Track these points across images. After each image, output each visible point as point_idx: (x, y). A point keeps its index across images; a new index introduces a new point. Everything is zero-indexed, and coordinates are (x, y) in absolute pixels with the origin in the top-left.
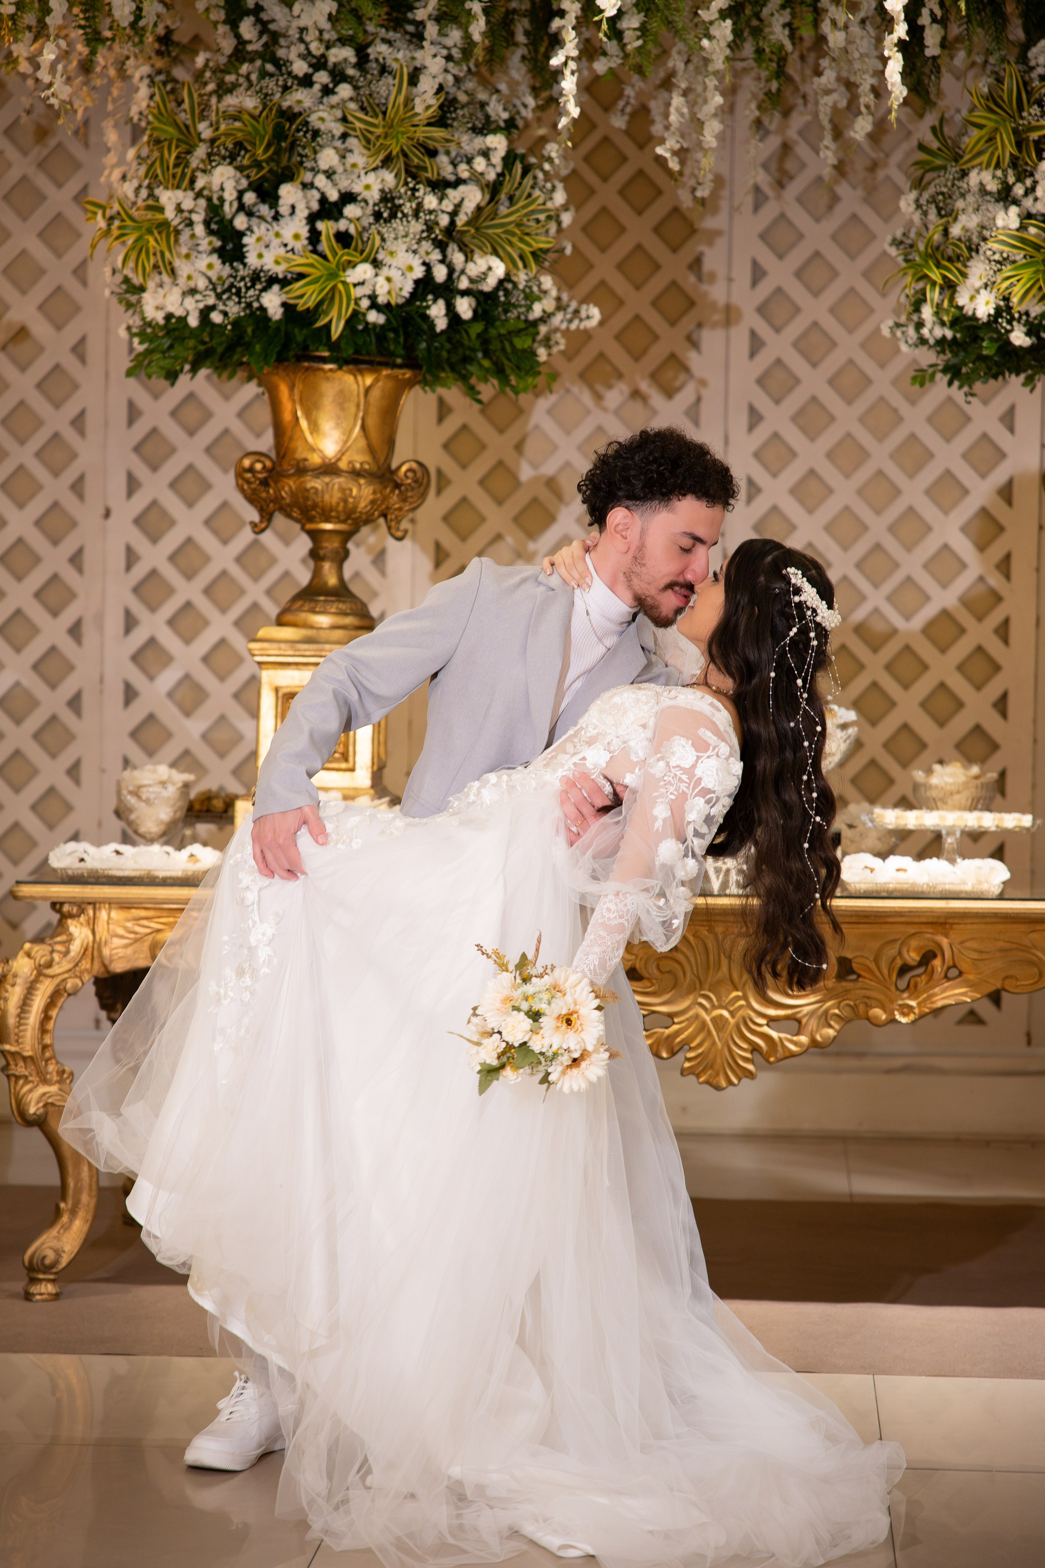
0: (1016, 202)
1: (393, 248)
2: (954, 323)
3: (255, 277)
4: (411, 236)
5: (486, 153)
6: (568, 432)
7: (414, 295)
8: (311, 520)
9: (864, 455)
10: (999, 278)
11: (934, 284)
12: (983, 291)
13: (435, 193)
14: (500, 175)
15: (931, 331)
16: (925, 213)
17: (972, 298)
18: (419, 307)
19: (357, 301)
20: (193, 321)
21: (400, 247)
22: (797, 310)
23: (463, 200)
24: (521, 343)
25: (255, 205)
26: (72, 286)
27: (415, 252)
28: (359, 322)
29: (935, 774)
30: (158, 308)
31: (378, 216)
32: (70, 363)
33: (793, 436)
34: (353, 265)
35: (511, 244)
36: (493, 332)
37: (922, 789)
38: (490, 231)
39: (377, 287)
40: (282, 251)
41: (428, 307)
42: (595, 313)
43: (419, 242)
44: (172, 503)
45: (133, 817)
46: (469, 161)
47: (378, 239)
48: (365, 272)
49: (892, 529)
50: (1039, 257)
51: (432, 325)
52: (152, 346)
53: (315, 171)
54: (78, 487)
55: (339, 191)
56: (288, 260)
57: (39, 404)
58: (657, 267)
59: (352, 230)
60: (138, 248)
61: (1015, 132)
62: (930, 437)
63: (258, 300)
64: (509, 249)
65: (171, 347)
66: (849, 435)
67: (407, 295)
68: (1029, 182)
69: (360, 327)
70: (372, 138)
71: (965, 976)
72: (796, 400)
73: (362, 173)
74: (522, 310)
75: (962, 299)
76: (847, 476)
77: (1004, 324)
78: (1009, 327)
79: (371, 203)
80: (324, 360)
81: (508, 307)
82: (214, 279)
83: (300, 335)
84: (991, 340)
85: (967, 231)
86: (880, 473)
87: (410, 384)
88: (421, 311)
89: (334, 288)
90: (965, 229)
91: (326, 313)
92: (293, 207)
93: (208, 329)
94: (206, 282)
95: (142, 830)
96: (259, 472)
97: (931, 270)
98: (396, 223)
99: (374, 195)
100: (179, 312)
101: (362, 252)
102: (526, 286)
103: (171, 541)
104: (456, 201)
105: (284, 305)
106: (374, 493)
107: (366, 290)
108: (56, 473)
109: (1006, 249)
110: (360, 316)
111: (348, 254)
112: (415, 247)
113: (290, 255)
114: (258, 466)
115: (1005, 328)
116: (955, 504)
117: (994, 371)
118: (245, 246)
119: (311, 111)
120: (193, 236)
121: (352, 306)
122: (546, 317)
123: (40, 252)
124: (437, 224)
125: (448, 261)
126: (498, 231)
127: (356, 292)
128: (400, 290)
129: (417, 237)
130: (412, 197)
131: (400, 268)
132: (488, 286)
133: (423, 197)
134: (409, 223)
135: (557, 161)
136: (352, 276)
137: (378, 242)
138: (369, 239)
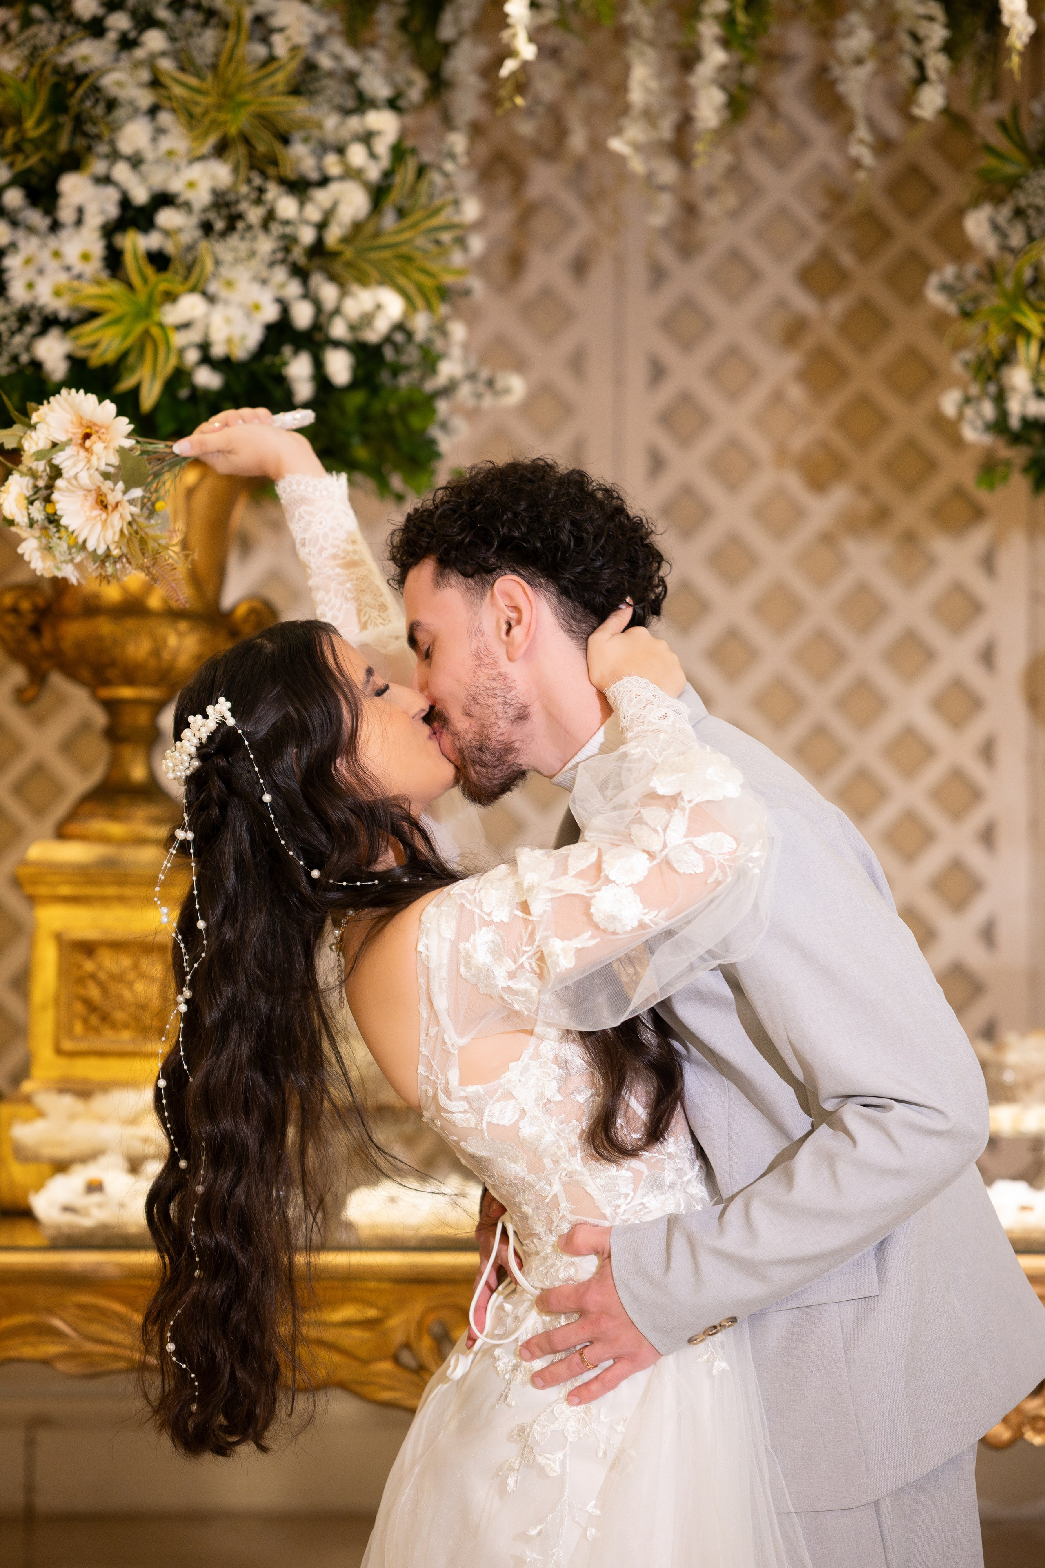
1: (232, 276)
3: (23, 317)
4: (259, 258)
5: (367, 138)
7: (263, 346)
8: (107, 682)
9: (799, 607)
11: (1028, 335)
13: (292, 196)
14: (387, 175)
15: (1024, 404)
16: (1007, 236)
18: (271, 363)
19: (181, 352)
21: (242, 276)
23: (335, 205)
25: (21, 209)
27: (264, 282)
28: (182, 384)
31: (207, 228)
34: (171, 297)
35: (404, 274)
36: (377, 407)
38: (375, 256)
39: (211, 332)
40: (63, 278)
41: (285, 364)
42: (519, 384)
43: (272, 264)
46: (341, 151)
47: (209, 261)
48: (193, 307)
49: (839, 704)
51: (289, 393)
53: (115, 156)
55: (150, 188)
56: (75, 291)
59: (170, 248)
62: (885, 585)
63: (28, 350)
64: (402, 281)
67: (253, 347)
69: (184, 393)
70: (197, 110)
72: (710, 536)
73: (184, 162)
74: (418, 375)
76: (778, 634)
79: (197, 207)
81: (396, 370)
86: (821, 632)
88: (273, 371)
89: (147, 333)
91: (132, 370)
92: (80, 211)
97: (1024, 314)
98: (234, 240)
99: (201, 197)
101: (186, 279)
102: (426, 338)
104: (326, 206)
105: (70, 358)
106: (202, 642)
107: (194, 336)
110: (184, 376)
111: (168, 281)
112: (265, 274)
113: (76, 284)
114: (25, 605)
116: (920, 672)
118: (6, 270)
119: (103, 72)
121: (173, 362)
122: (448, 390)
124: (295, 240)
125: (312, 296)
126: (386, 254)
127: (179, 339)
128: (243, 338)
129: (267, 259)
130: (259, 201)
131: (241, 305)
132: (373, 335)
133: (274, 201)
134: (254, 239)
135: (463, 160)
136: (172, 314)
137: (209, 265)
138: (195, 260)
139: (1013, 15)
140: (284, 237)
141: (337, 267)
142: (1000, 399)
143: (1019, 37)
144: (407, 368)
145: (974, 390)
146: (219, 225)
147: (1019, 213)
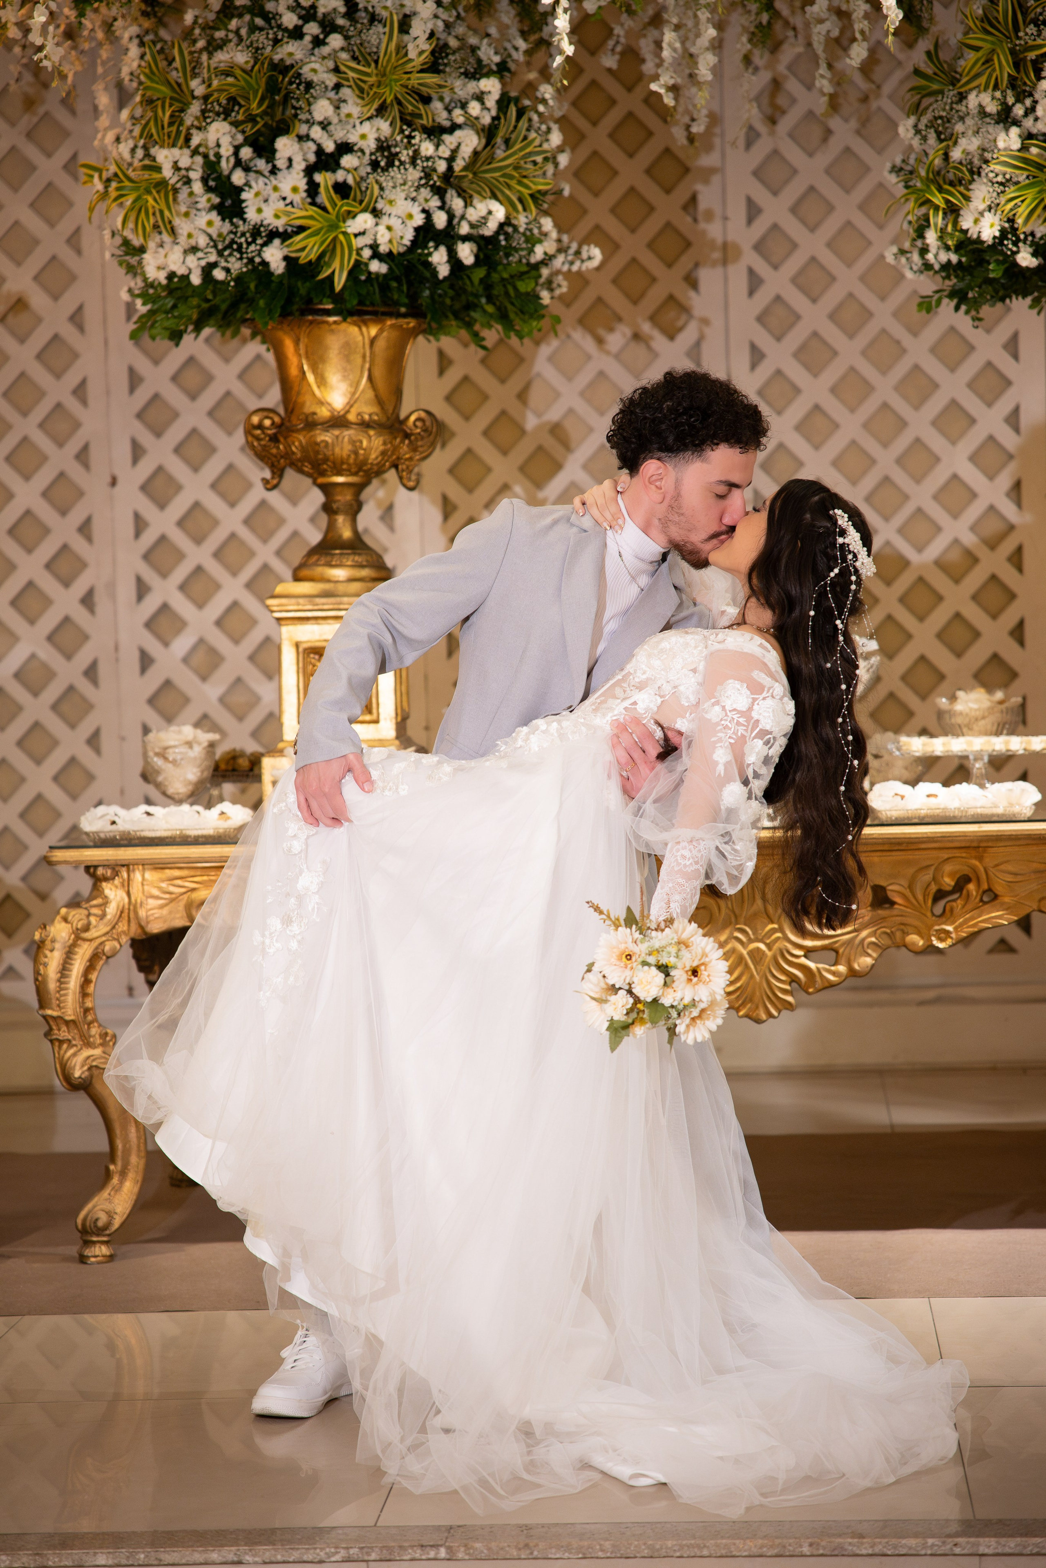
0: (1016, 123)
1: (392, 197)
2: (959, 248)
3: (256, 232)
4: (410, 183)
5: (480, 97)
6: (570, 379)
7: (414, 242)
8: (323, 474)
9: (869, 388)
10: (1003, 199)
11: (937, 208)
12: (987, 214)
13: (431, 140)
14: (495, 119)
15: (936, 256)
16: (925, 139)
17: (976, 221)
18: (420, 255)
19: (359, 251)
20: (196, 280)
21: (399, 196)
22: (795, 246)
23: (459, 144)
24: (524, 286)
25: (251, 160)
26: (66, 255)
27: (414, 200)
28: (361, 272)
29: (959, 701)
30: (159, 268)
31: (375, 165)
32: (68, 332)
33: (796, 373)
34: (353, 215)
35: (509, 186)
36: (495, 277)
37: (947, 716)
38: (488, 176)
39: (379, 236)
40: (281, 204)
41: (430, 254)
42: (596, 253)
43: (418, 188)
44: (178, 468)
45: (160, 779)
46: (464, 106)
47: (376, 188)
48: (366, 222)
49: (899, 461)
50: (1042, 176)
51: (434, 272)
52: (156, 307)
53: (310, 123)
54: (83, 456)
55: (335, 142)
56: (288, 214)
57: (40, 375)
58: (652, 209)
59: (350, 181)
60: (137, 208)
61: (1013, 52)
62: (934, 368)
63: (259, 255)
64: (507, 192)
65: (175, 306)
66: (852, 369)
67: (408, 243)
68: (1028, 102)
69: (363, 278)
70: (366, 87)
71: (1000, 900)
72: (796, 337)
73: (357, 122)
74: (523, 253)
75: (966, 223)
76: (852, 410)
77: (1010, 246)
78: (1015, 249)
79: (367, 152)
80: (328, 313)
81: (509, 251)
82: (215, 236)
83: (303, 288)
84: (998, 262)
85: (968, 154)
86: (885, 406)
87: (414, 333)
88: (423, 259)
89: (335, 239)
90: (966, 152)
91: (329, 265)
92: (290, 160)
93: (211, 287)
94: (207, 240)
95: (170, 791)
96: (268, 429)
97: (933, 194)
98: (393, 172)
99: (370, 144)
100: (181, 271)
101: (361, 202)
102: (526, 229)
103: (179, 506)
104: (453, 147)
105: (286, 258)
106: (385, 443)
107: (367, 240)
108: (60, 444)
109: (1009, 170)
110: (362, 267)
111: (348, 204)
112: (414, 194)
113: (289, 208)
114: (267, 423)
115: (1011, 250)
116: (962, 434)
117: (1001, 293)
118: (244, 201)
119: (303, 63)
120: (191, 194)
121: (354, 256)
122: (548, 260)
123: (33, 222)
124: (435, 170)
125: (447, 207)
126: (496, 174)
127: (357, 242)
128: (401, 238)
129: (415, 184)
130: (409, 145)
131: (399, 217)
132: (489, 230)
133: (419, 144)
134: (407, 170)
135: (552, 104)
136: (355, 225)
137: (377, 191)
138: (367, 188)
139: (888, 8)
140: (426, 168)
141: (463, 186)
142: (923, 252)
143: (893, 23)
145: (906, 247)
146: (383, 164)
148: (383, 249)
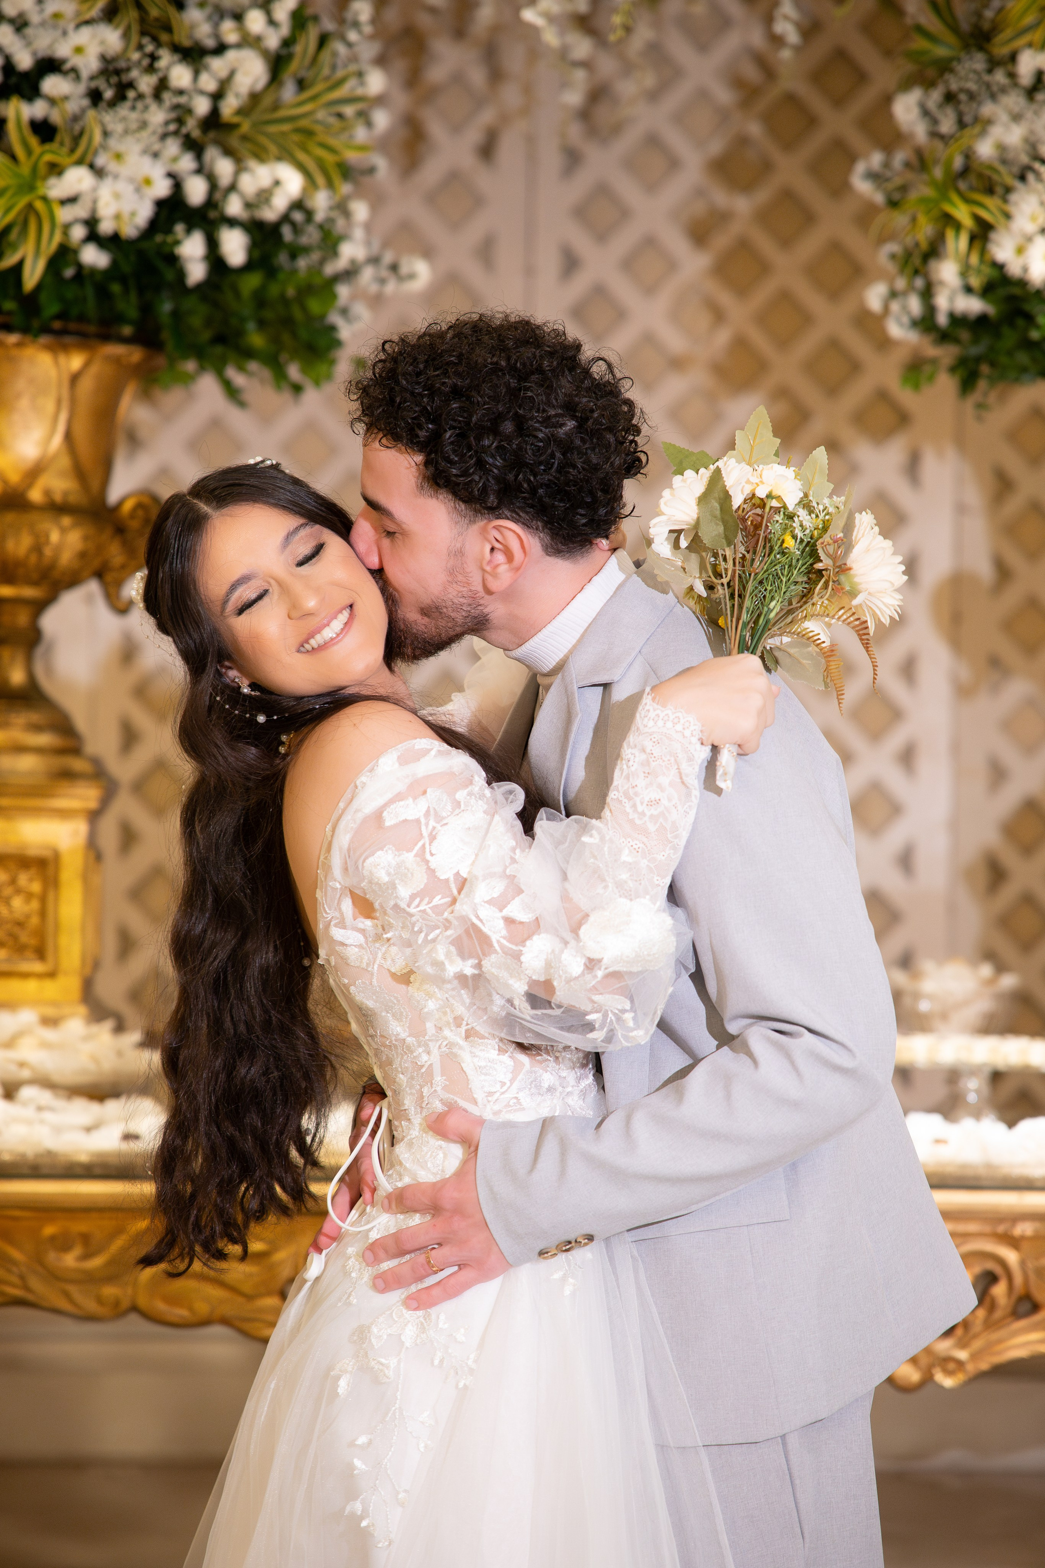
1: (121, 148)
2: (987, 291)
4: (150, 129)
7: (154, 224)
11: (957, 226)
13: (188, 63)
14: (287, 43)
15: (951, 299)
16: (935, 121)
17: (1020, 250)
18: (160, 244)
19: (67, 227)
21: (132, 148)
23: (232, 74)
24: (315, 308)
27: (156, 155)
28: (67, 262)
31: (95, 97)
34: (56, 170)
35: (304, 150)
36: (274, 290)
38: (273, 129)
39: (99, 207)
41: (178, 243)
42: (421, 269)
43: (164, 137)
46: (238, 17)
47: (97, 132)
48: (80, 180)
51: (181, 274)
55: (34, 53)
59: (56, 117)
64: (302, 156)
67: (144, 224)
69: (69, 272)
73: (71, 26)
74: (317, 257)
75: (1002, 253)
79: (85, 74)
80: (7, 327)
81: (295, 252)
85: (1006, 147)
87: (137, 374)
88: (164, 250)
89: (30, 207)
90: (1001, 148)
91: (14, 247)
97: (954, 205)
98: (123, 110)
99: (90, 64)
101: (72, 151)
102: (326, 218)
104: (224, 74)
106: (86, 538)
107: (80, 211)
110: (70, 254)
111: (53, 152)
112: (156, 147)
121: (57, 238)
122: (350, 274)
124: (188, 111)
125: (206, 171)
126: (286, 127)
127: (64, 215)
128: (133, 214)
129: (160, 131)
130: (151, 69)
131: (131, 180)
132: (270, 214)
133: (168, 68)
134: (146, 108)
135: (368, 29)
136: (58, 188)
137: (97, 137)
138: (81, 134)
140: (176, 107)
141: (234, 141)
142: (927, 294)
144: (306, 250)
145: (901, 283)
146: (108, 94)
147: (950, 98)
148: (106, 227)
